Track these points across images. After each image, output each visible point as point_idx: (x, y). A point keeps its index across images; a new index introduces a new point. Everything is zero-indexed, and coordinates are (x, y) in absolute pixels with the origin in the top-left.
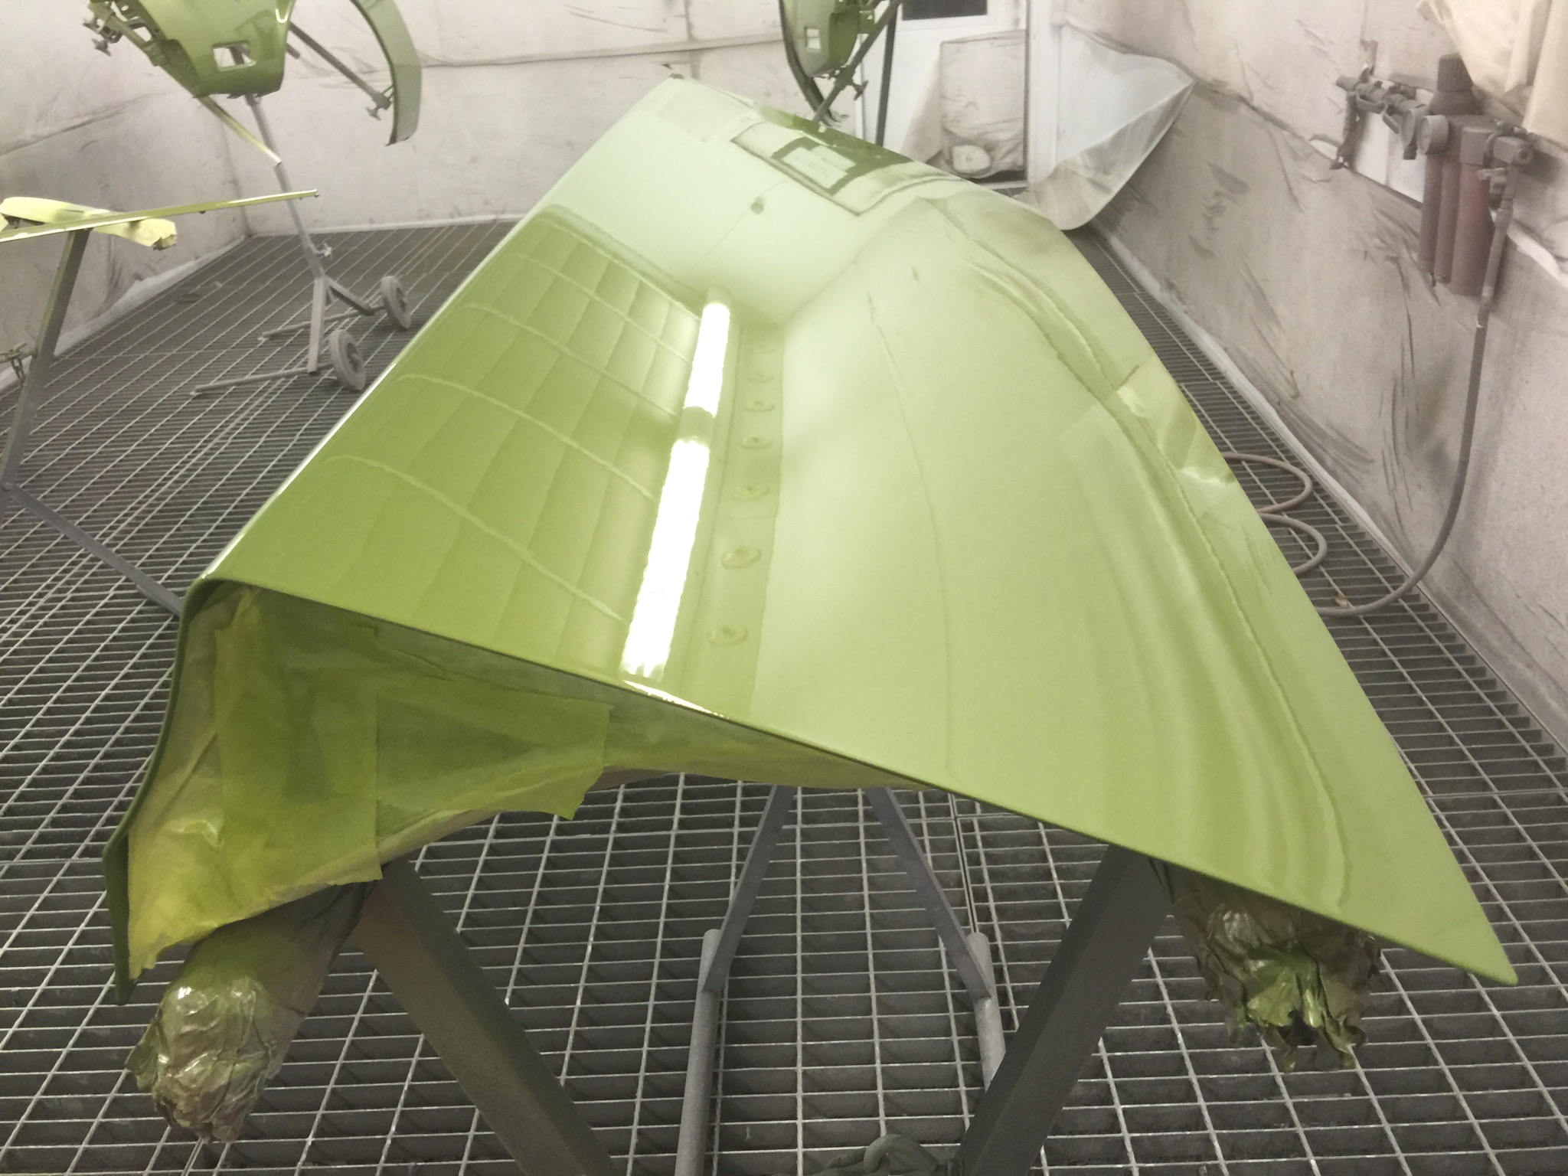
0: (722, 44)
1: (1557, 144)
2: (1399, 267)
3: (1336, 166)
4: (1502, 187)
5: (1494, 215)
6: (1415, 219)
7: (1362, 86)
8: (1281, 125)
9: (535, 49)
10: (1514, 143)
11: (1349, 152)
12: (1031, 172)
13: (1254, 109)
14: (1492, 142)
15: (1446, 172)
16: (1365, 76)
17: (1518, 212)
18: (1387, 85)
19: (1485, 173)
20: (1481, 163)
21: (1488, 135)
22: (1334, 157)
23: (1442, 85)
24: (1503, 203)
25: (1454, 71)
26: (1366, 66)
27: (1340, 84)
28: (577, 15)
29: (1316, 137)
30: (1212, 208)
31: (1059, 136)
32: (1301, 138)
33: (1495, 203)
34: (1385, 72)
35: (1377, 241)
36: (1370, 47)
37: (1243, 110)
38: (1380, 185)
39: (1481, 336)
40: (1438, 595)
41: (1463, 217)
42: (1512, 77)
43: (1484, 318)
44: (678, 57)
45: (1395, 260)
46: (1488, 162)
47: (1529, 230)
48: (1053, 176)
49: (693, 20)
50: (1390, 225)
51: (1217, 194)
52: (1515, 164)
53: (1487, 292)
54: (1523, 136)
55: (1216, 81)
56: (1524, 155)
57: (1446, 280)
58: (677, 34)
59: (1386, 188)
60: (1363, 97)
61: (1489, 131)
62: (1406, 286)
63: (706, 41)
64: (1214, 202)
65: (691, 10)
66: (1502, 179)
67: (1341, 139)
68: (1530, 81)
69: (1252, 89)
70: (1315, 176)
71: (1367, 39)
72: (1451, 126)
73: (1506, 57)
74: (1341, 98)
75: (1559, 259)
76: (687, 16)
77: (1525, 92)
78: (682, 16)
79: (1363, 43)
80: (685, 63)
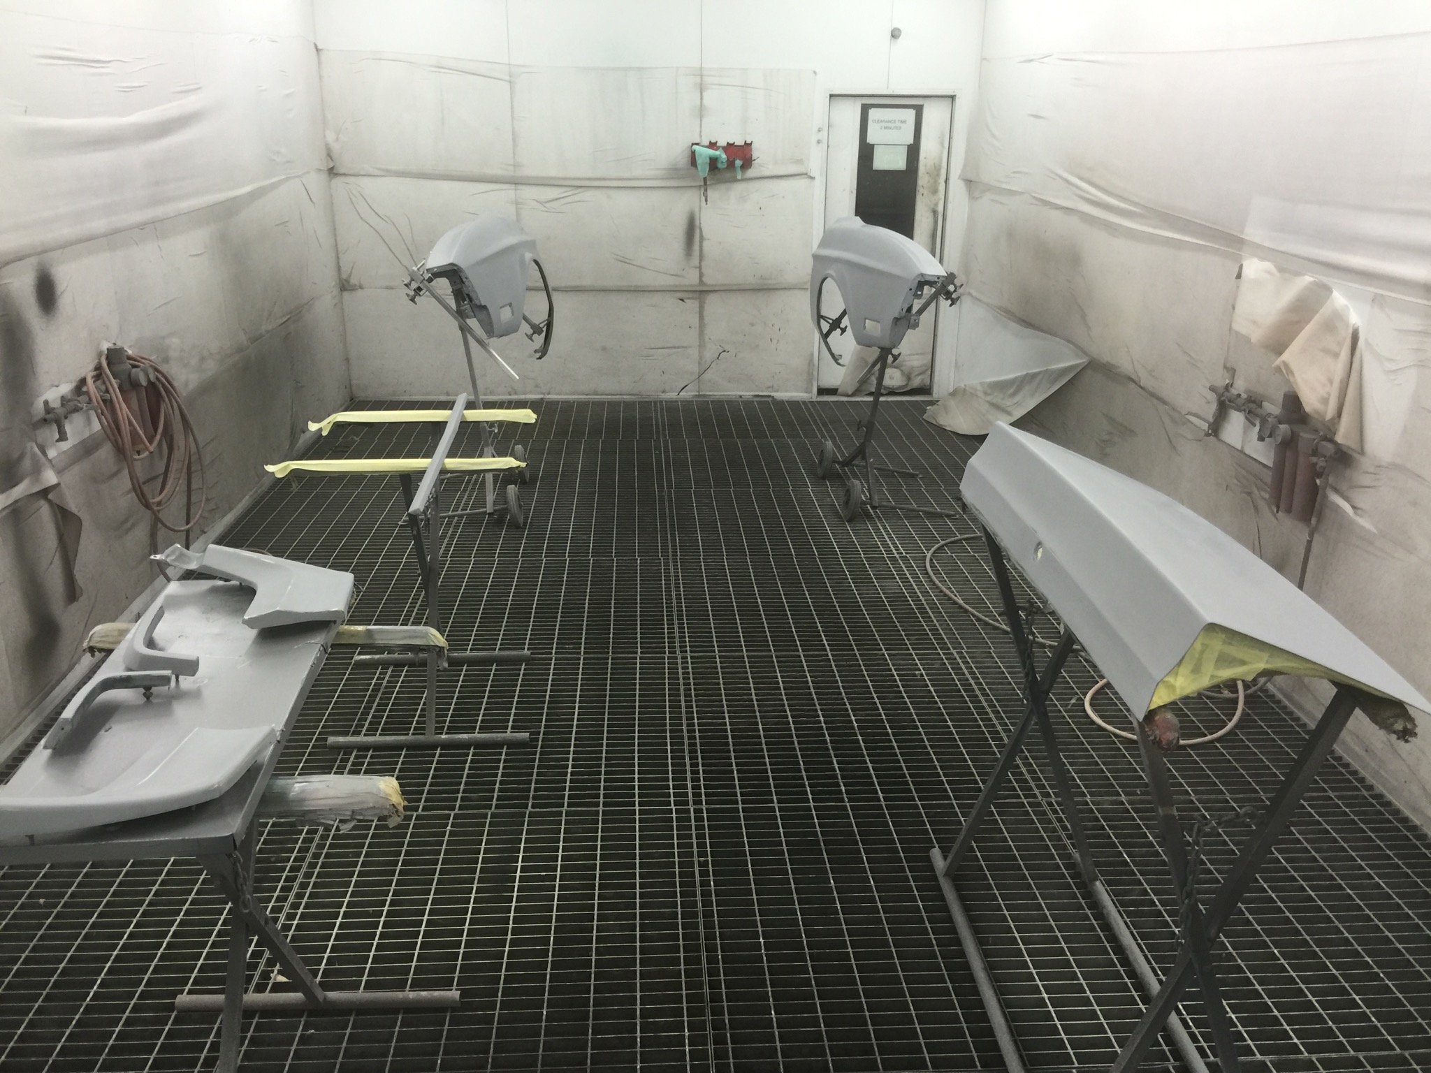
0: (721, 289)
1: (1353, 450)
2: (1251, 498)
3: (1208, 435)
4: (1324, 468)
5: (1318, 481)
6: (1268, 477)
7: (1226, 394)
8: (1164, 402)
9: (587, 282)
10: (1329, 445)
11: (1215, 428)
12: (935, 390)
13: (1141, 388)
14: (1318, 443)
15: (1288, 454)
16: (1227, 388)
17: (1331, 480)
18: (1244, 396)
19: (1314, 459)
20: (1310, 452)
21: (1314, 440)
22: (1207, 429)
23: (1285, 406)
24: (1324, 476)
25: (1293, 402)
26: (1227, 381)
27: (1212, 389)
28: (621, 261)
29: (1189, 413)
30: (1104, 441)
31: (957, 366)
32: (1180, 413)
33: (1320, 475)
34: (1240, 386)
35: (1235, 481)
36: (1232, 372)
37: (1132, 385)
38: (1238, 450)
39: (1309, 543)
40: (1280, 690)
41: (1300, 479)
42: (1330, 412)
43: (1311, 535)
44: (690, 295)
45: (1249, 494)
46: (1315, 452)
47: (1336, 491)
48: (954, 394)
49: (703, 270)
50: (1244, 472)
51: (1110, 433)
52: (1330, 457)
53: (1314, 521)
54: (1335, 443)
55: (1107, 362)
56: (1336, 453)
57: (1289, 510)
58: (692, 278)
59: (1242, 452)
60: (1230, 401)
61: (1314, 437)
62: (1256, 508)
63: (712, 285)
64: (1106, 437)
65: (703, 264)
66: (1323, 464)
67: (1211, 420)
68: (1339, 414)
69: (1140, 375)
70: (1189, 436)
71: (1228, 365)
72: (1292, 432)
73: (1325, 401)
74: (1212, 397)
75: (1354, 507)
76: (700, 267)
77: (1336, 421)
78: (696, 267)
79: (1225, 367)
80: (695, 299)
